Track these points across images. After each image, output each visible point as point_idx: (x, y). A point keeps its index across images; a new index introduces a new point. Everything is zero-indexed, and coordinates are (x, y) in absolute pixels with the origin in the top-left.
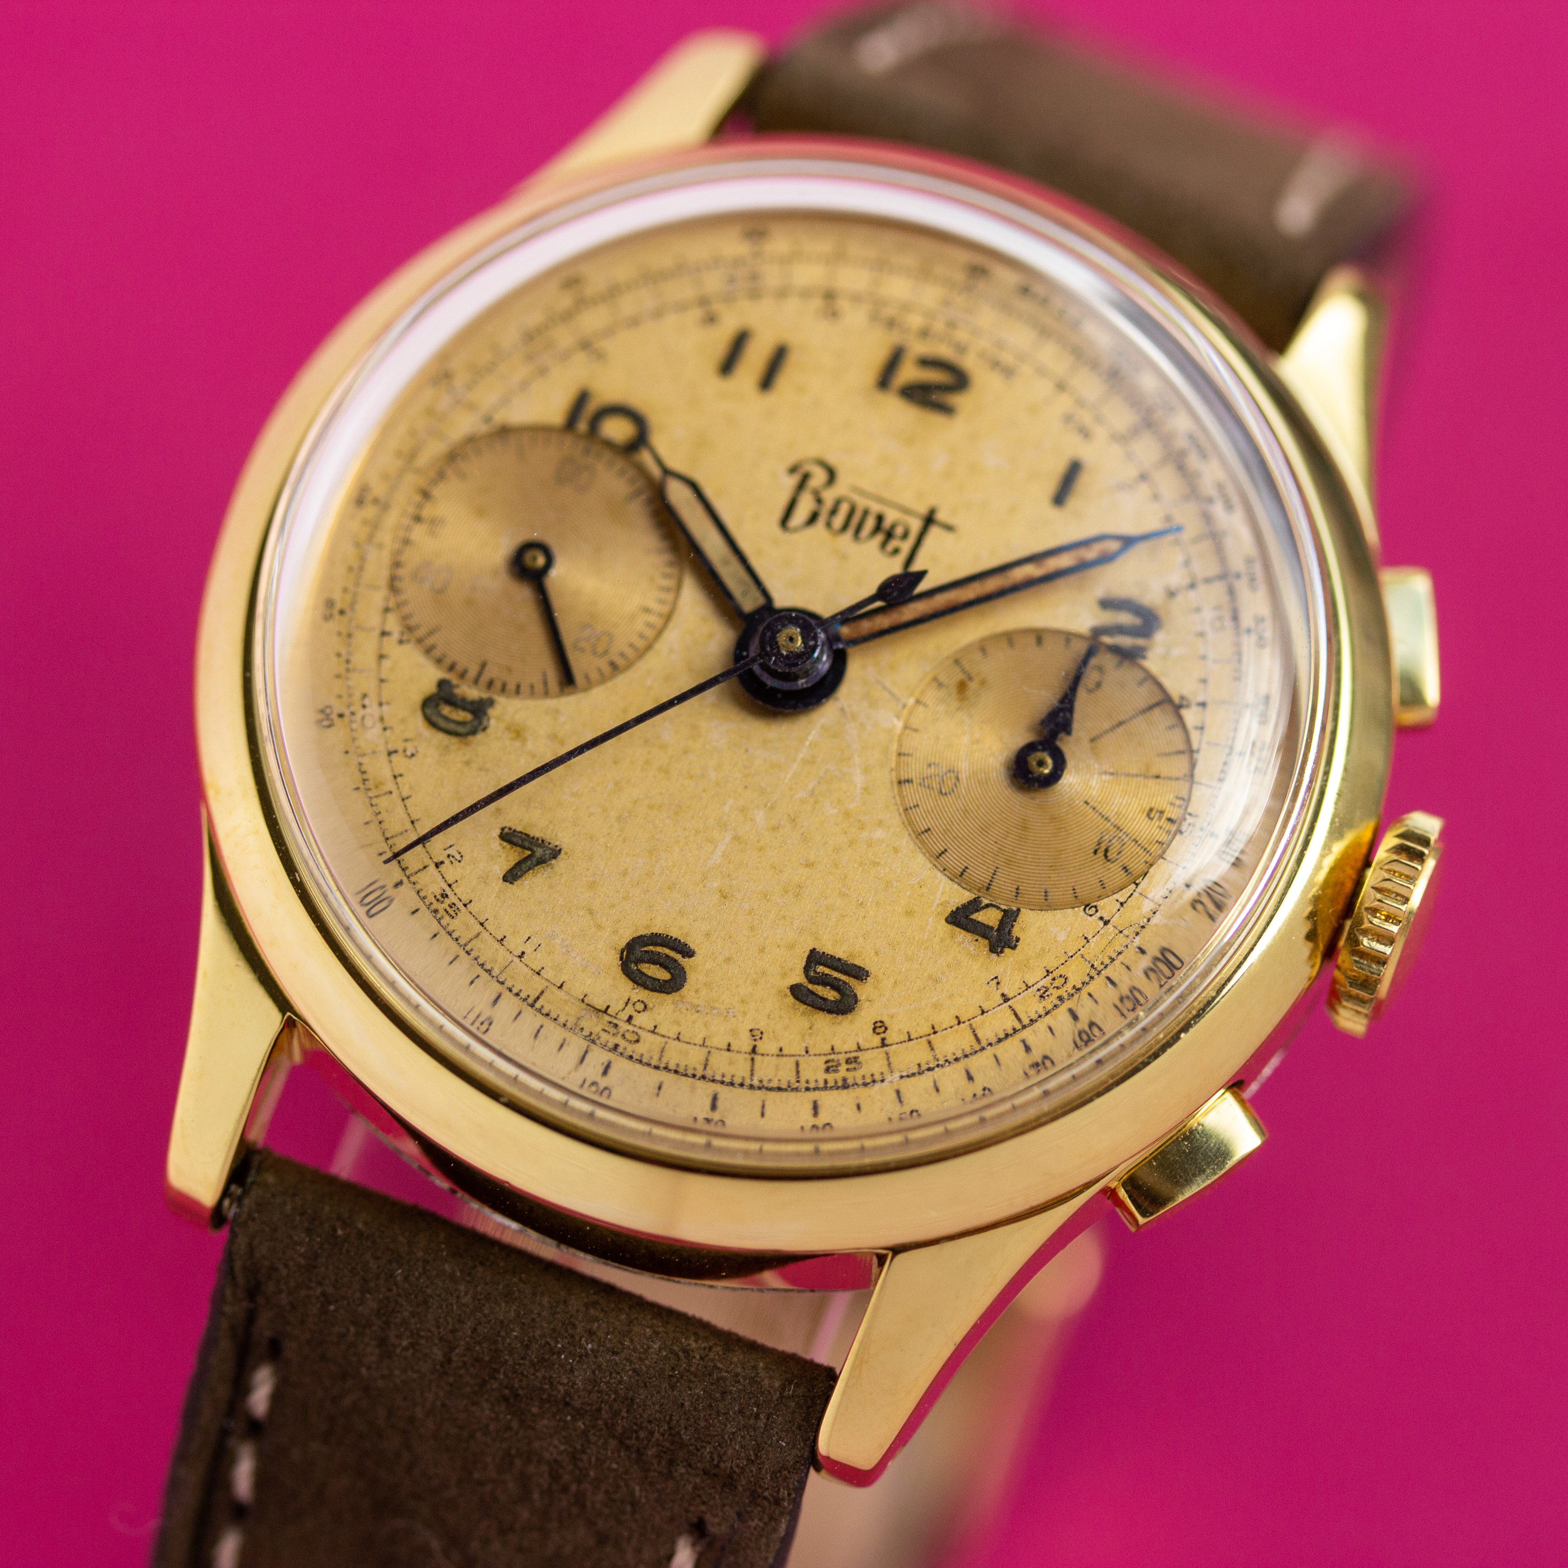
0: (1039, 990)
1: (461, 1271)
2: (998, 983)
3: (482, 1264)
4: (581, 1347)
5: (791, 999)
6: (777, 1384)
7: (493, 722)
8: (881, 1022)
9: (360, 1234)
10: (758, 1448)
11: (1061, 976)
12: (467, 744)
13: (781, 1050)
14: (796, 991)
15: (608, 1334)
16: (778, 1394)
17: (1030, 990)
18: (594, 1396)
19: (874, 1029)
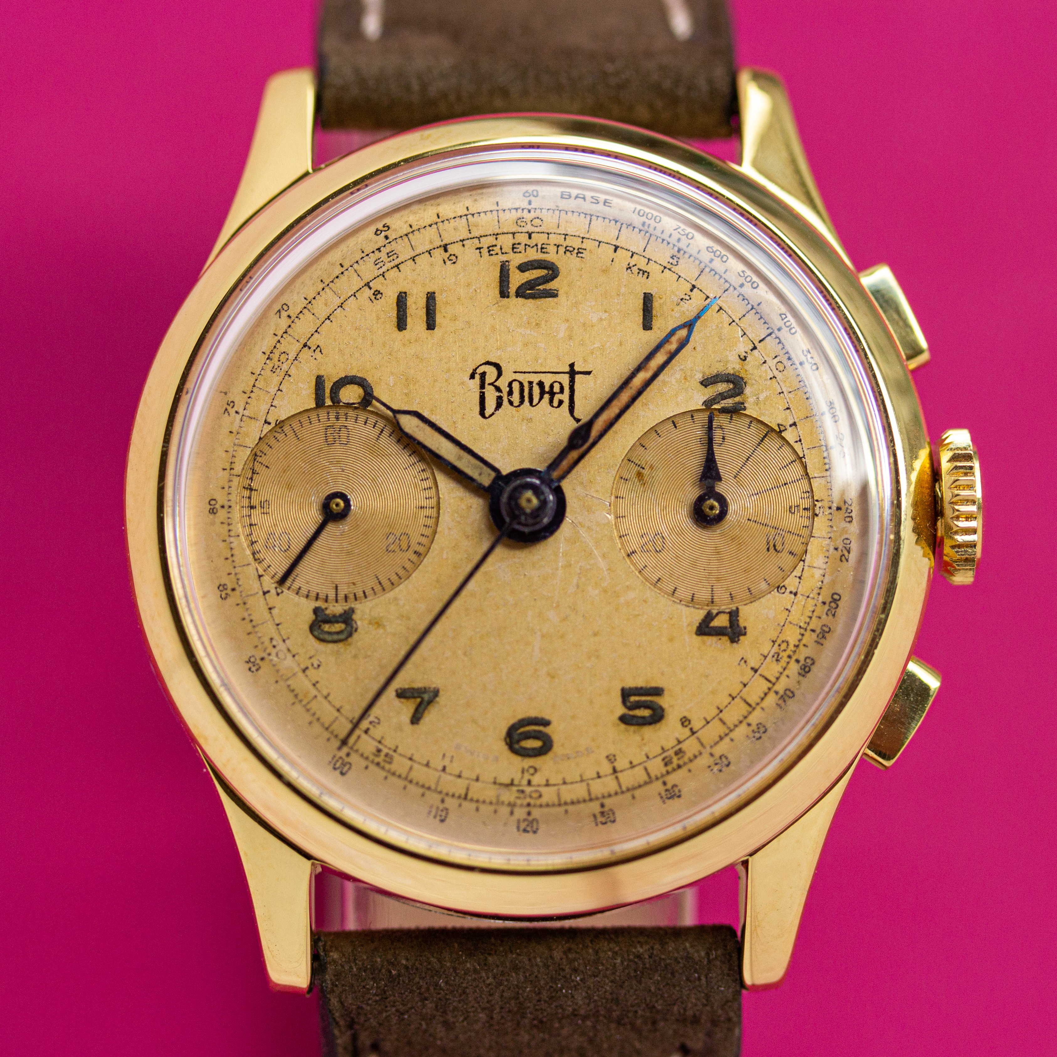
0: (773, 656)
1: (479, 965)
2: (745, 662)
3: (490, 954)
4: (573, 981)
5: (623, 726)
6: (703, 954)
7: (359, 623)
8: (685, 717)
9: (406, 967)
10: (707, 997)
11: (783, 642)
12: (350, 645)
13: (631, 763)
14: (623, 719)
15: (586, 966)
16: (706, 960)
17: (768, 659)
18: (592, 1006)
19: (682, 724)
